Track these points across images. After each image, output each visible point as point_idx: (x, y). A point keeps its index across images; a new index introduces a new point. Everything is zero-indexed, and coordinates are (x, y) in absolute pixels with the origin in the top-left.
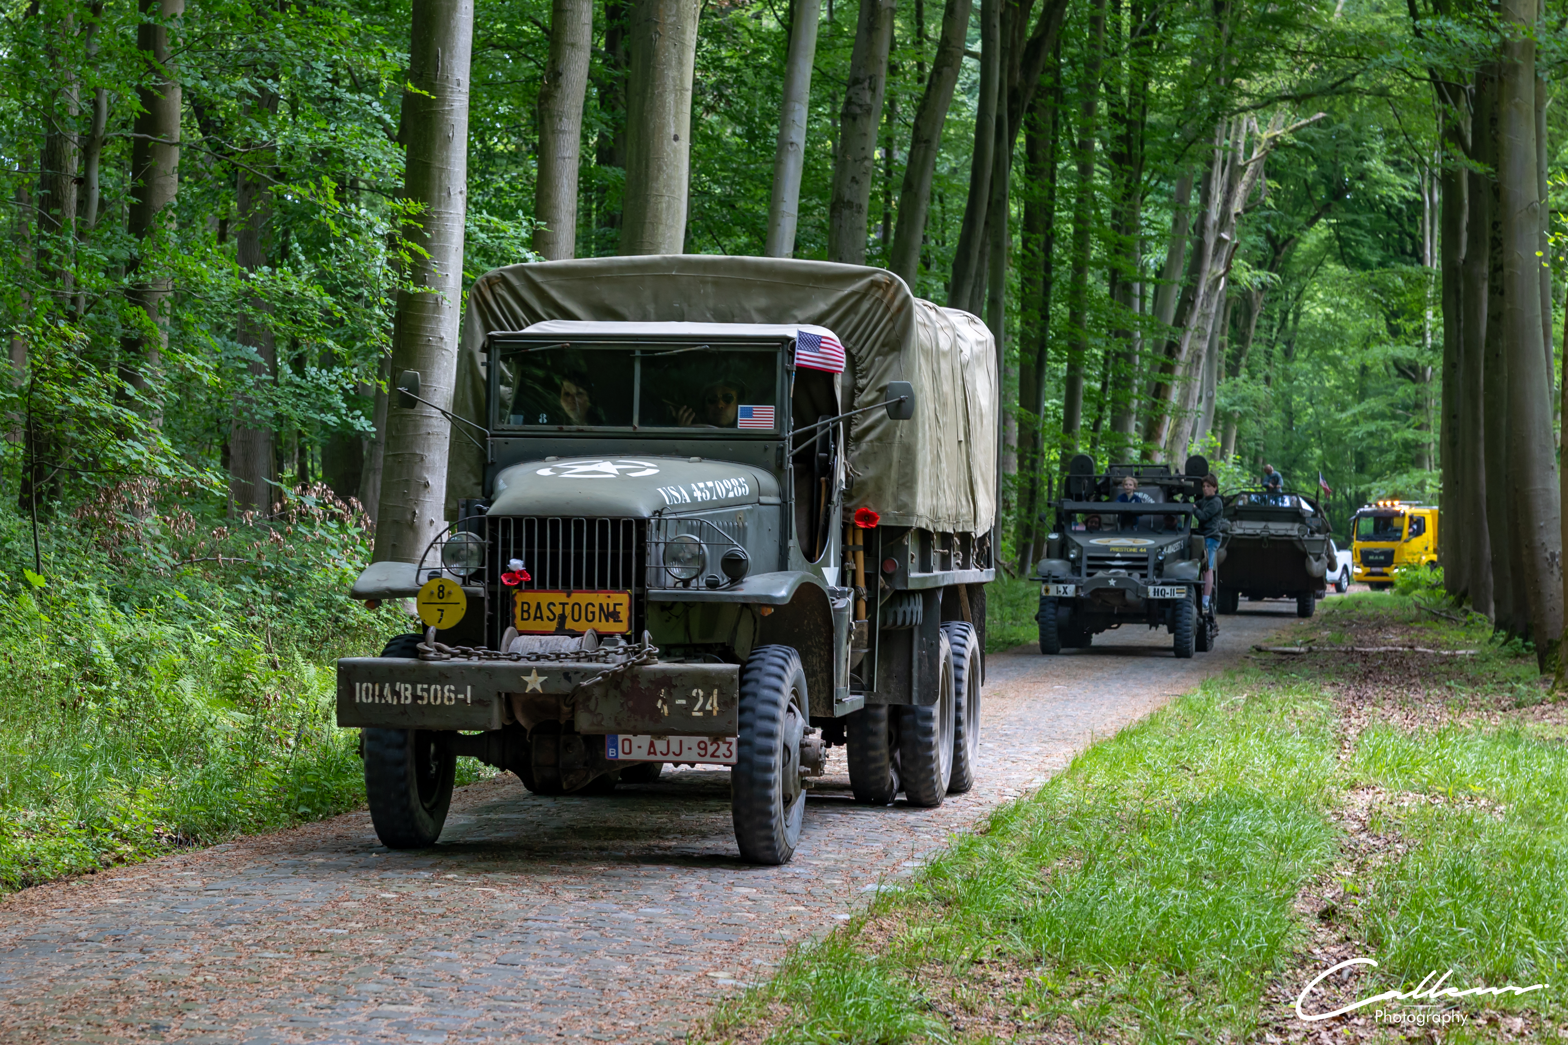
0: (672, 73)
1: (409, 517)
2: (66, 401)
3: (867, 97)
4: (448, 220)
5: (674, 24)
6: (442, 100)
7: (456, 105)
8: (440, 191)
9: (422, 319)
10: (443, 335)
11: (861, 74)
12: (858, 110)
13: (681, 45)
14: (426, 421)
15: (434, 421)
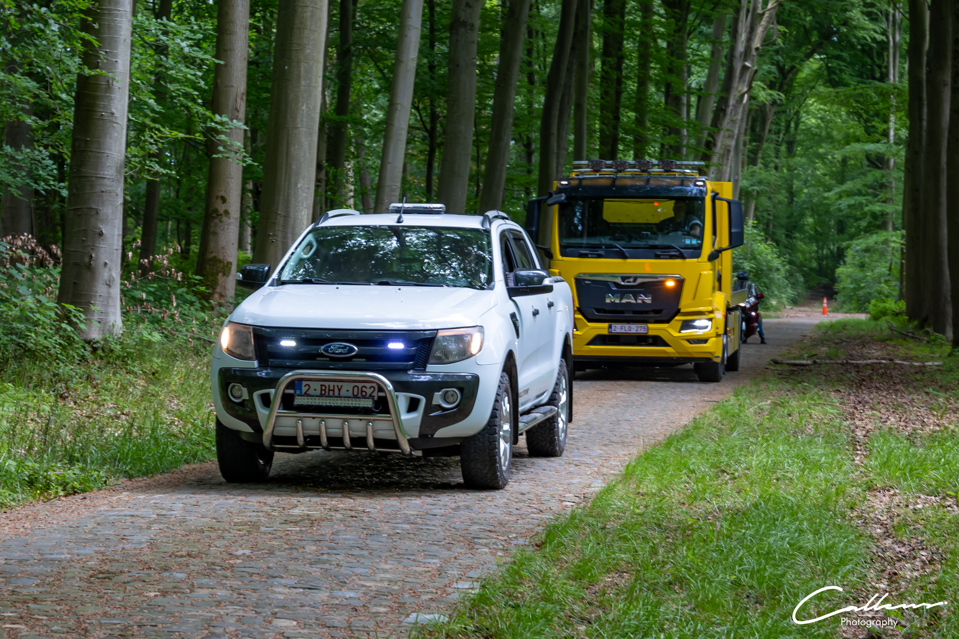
1: (87, 260)
4: (117, 16)
9: (97, 98)
10: (114, 110)
14: (101, 181)
15: (107, 182)
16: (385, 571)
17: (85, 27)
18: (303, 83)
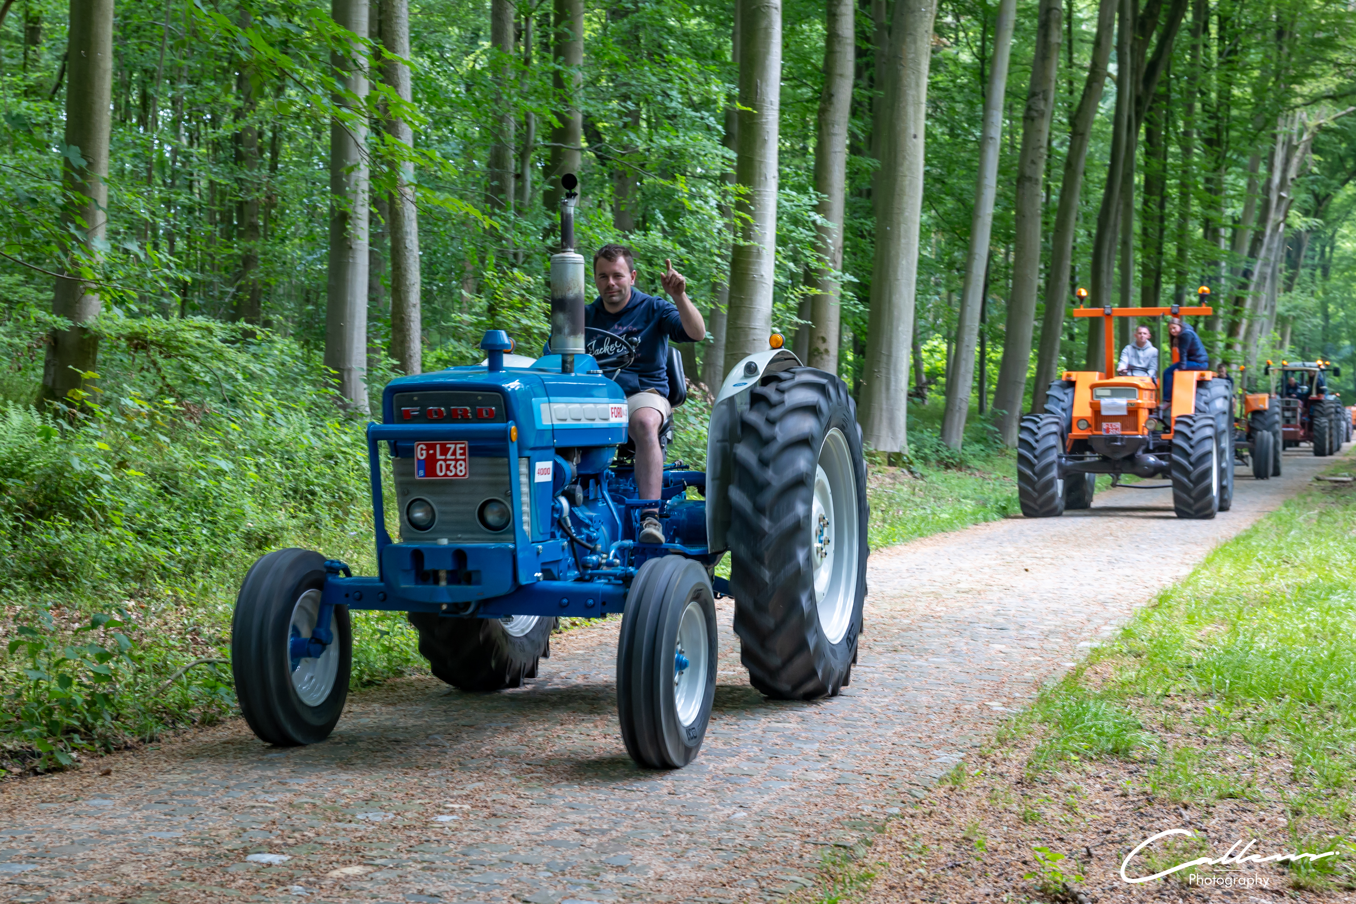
0: (911, 93)
2: (518, 321)
3: (1042, 105)
4: (766, 197)
5: (913, 59)
6: (761, 115)
7: (770, 118)
8: (760, 176)
9: (749, 263)
10: (763, 274)
11: (1038, 90)
12: (1035, 114)
13: (918, 72)
14: (752, 331)
15: (758, 332)
18: (903, 241)
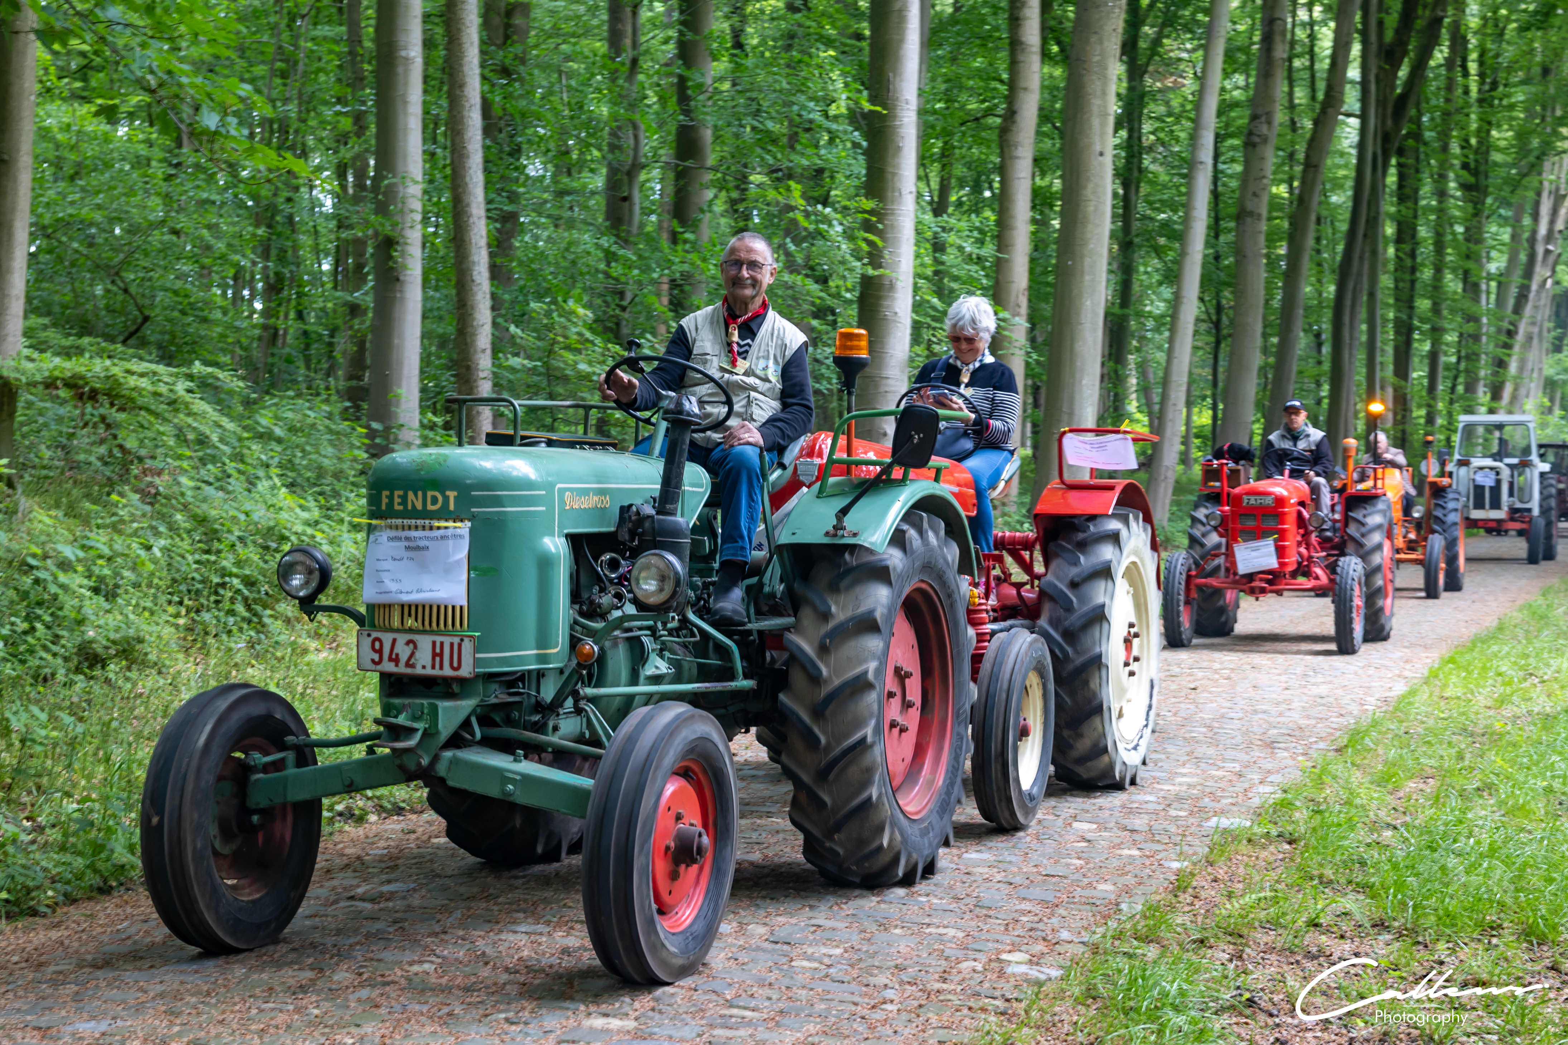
0: (1096, 102)
4: (900, 215)
5: (1098, 62)
6: (893, 116)
7: (907, 120)
8: (893, 190)
9: (880, 298)
10: (897, 310)
12: (1256, 139)
14: (884, 382)
16: (1184, 775)
17: (868, 226)
18: (1087, 278)
